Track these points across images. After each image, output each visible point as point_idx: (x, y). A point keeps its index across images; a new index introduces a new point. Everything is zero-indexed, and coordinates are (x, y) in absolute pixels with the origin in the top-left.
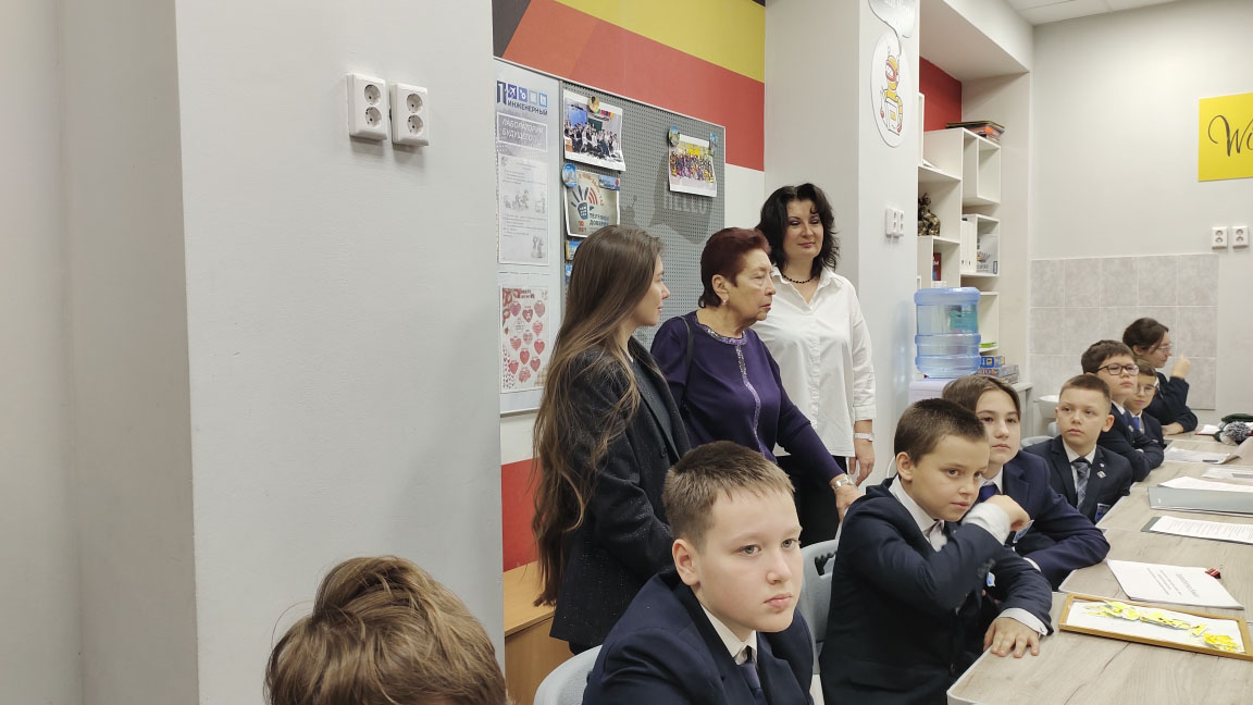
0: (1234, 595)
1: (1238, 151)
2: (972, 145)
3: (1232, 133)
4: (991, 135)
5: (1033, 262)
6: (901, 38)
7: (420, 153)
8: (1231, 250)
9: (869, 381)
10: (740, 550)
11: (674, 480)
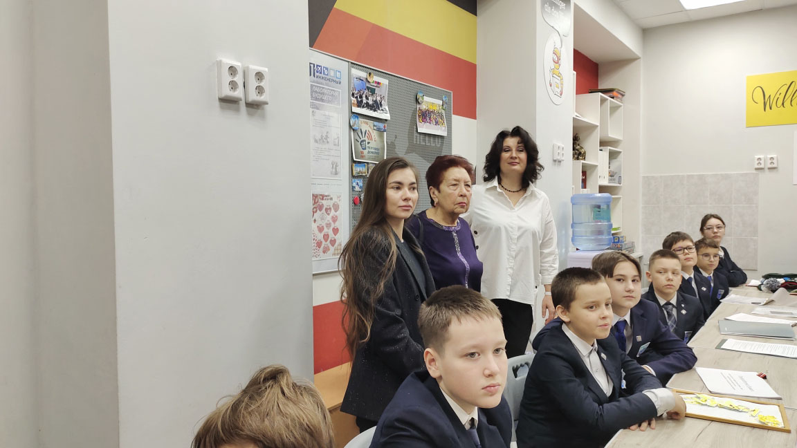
0: (776, 390)
1: (771, 108)
2: (606, 103)
3: (767, 97)
4: (617, 97)
5: (644, 177)
6: (562, 37)
7: (263, 109)
8: (767, 170)
9: (554, 260)
10: (466, 355)
11: (426, 311)
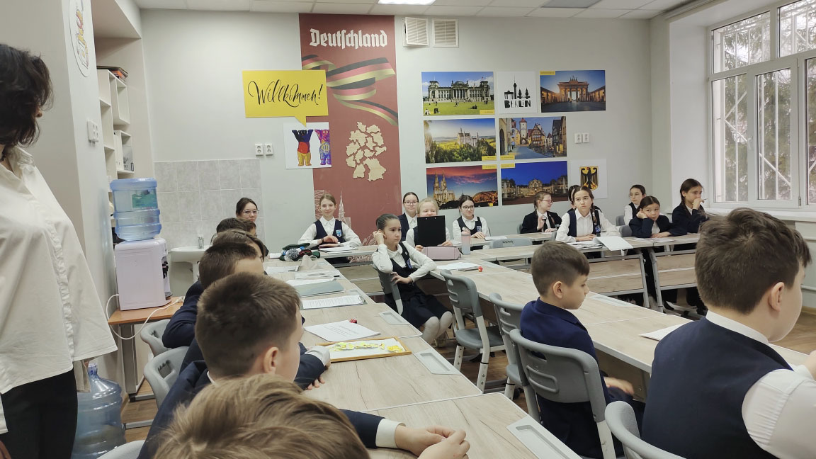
0: (372, 328)
1: (264, 102)
2: (113, 82)
3: (260, 91)
4: (122, 77)
5: (156, 164)
8: (265, 157)
